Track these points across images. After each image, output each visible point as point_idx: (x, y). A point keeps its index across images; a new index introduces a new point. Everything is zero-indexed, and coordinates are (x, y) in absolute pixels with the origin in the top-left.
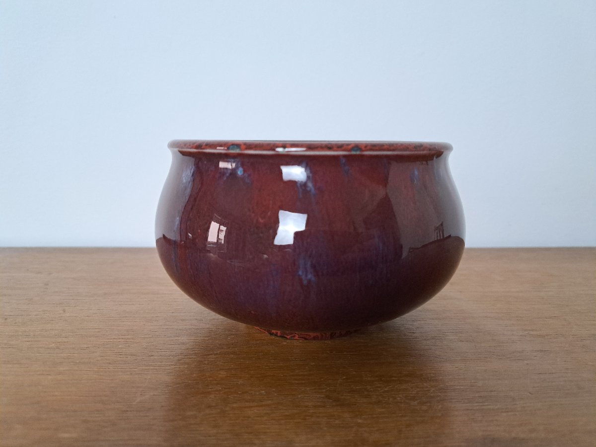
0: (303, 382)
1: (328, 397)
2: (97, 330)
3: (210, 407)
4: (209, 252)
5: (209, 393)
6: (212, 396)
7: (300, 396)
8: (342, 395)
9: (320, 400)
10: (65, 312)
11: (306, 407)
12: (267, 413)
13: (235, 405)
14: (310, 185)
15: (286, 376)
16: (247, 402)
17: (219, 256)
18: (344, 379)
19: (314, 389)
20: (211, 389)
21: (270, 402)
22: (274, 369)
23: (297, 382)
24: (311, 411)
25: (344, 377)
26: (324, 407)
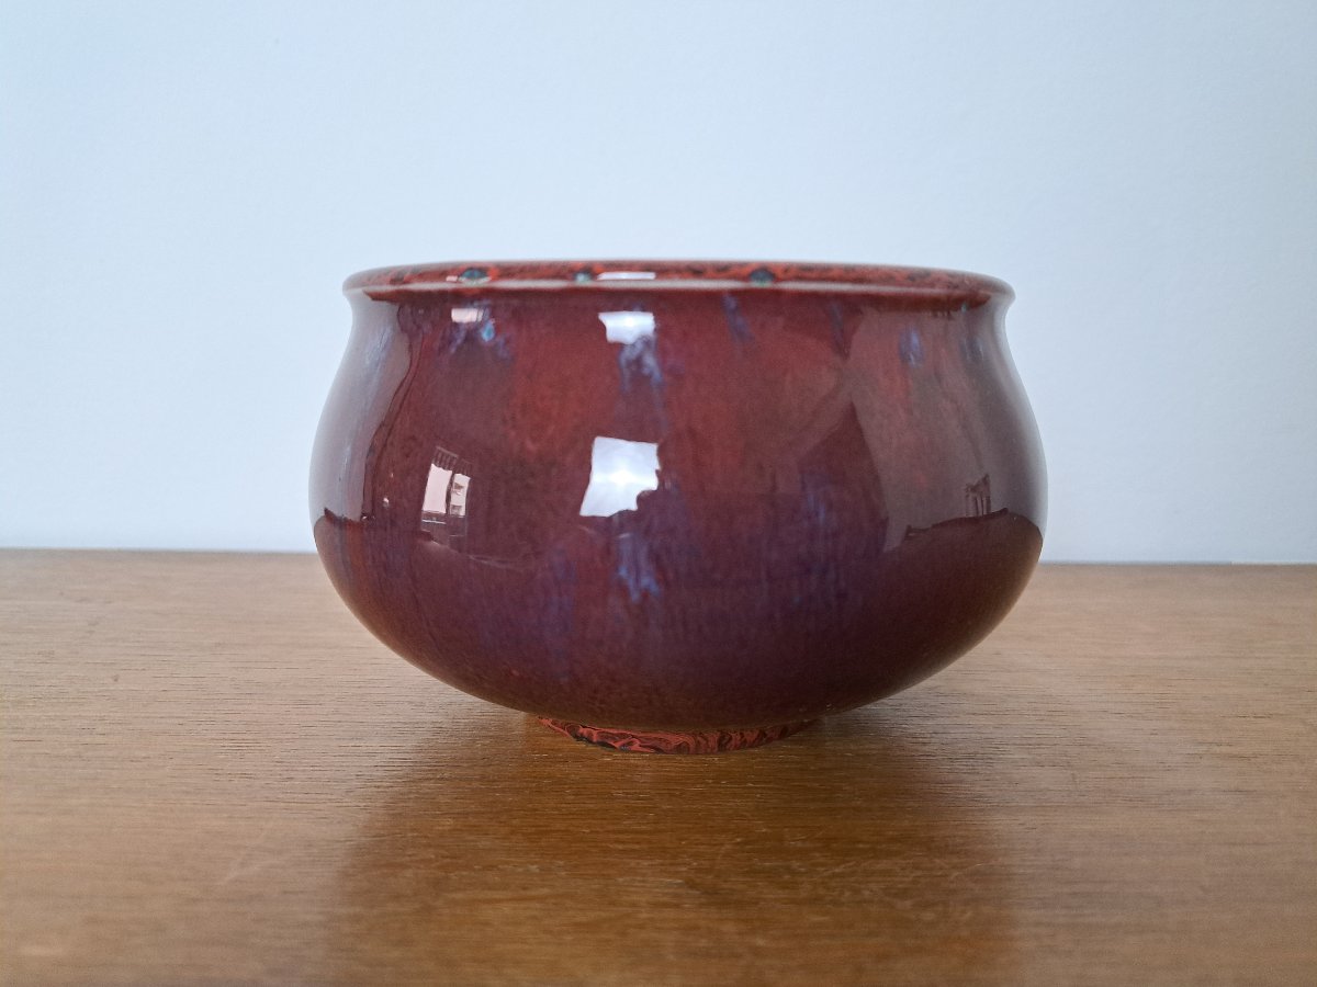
0: (637, 847)
1: (691, 884)
2: (176, 721)
3: (397, 897)
4: (429, 537)
5: (403, 866)
6: (409, 873)
7: (621, 880)
8: (725, 881)
9: (671, 891)
10: (116, 680)
11: (634, 905)
12: (534, 917)
13: (459, 896)
14: (650, 361)
15: (597, 832)
16: (490, 889)
17: (452, 547)
18: (738, 844)
19: (662, 865)
20: (410, 856)
21: (546, 891)
22: (571, 817)
23: (620, 847)
24: (644, 915)
25: (739, 840)
26: (677, 906)
